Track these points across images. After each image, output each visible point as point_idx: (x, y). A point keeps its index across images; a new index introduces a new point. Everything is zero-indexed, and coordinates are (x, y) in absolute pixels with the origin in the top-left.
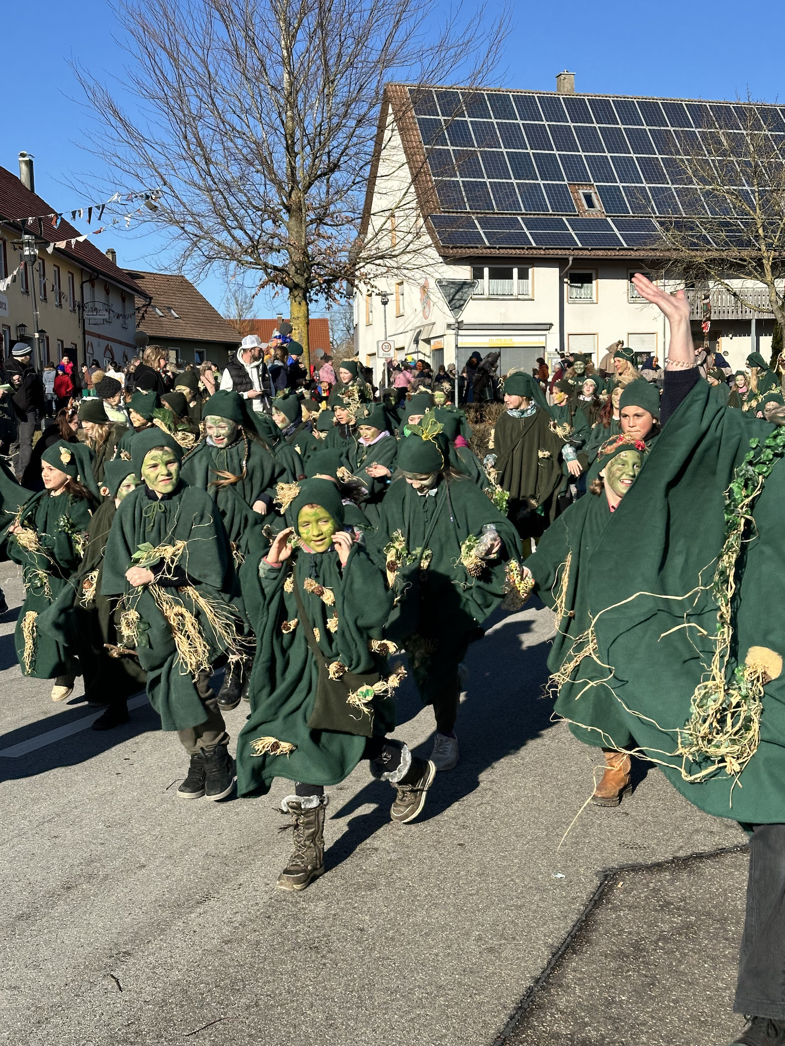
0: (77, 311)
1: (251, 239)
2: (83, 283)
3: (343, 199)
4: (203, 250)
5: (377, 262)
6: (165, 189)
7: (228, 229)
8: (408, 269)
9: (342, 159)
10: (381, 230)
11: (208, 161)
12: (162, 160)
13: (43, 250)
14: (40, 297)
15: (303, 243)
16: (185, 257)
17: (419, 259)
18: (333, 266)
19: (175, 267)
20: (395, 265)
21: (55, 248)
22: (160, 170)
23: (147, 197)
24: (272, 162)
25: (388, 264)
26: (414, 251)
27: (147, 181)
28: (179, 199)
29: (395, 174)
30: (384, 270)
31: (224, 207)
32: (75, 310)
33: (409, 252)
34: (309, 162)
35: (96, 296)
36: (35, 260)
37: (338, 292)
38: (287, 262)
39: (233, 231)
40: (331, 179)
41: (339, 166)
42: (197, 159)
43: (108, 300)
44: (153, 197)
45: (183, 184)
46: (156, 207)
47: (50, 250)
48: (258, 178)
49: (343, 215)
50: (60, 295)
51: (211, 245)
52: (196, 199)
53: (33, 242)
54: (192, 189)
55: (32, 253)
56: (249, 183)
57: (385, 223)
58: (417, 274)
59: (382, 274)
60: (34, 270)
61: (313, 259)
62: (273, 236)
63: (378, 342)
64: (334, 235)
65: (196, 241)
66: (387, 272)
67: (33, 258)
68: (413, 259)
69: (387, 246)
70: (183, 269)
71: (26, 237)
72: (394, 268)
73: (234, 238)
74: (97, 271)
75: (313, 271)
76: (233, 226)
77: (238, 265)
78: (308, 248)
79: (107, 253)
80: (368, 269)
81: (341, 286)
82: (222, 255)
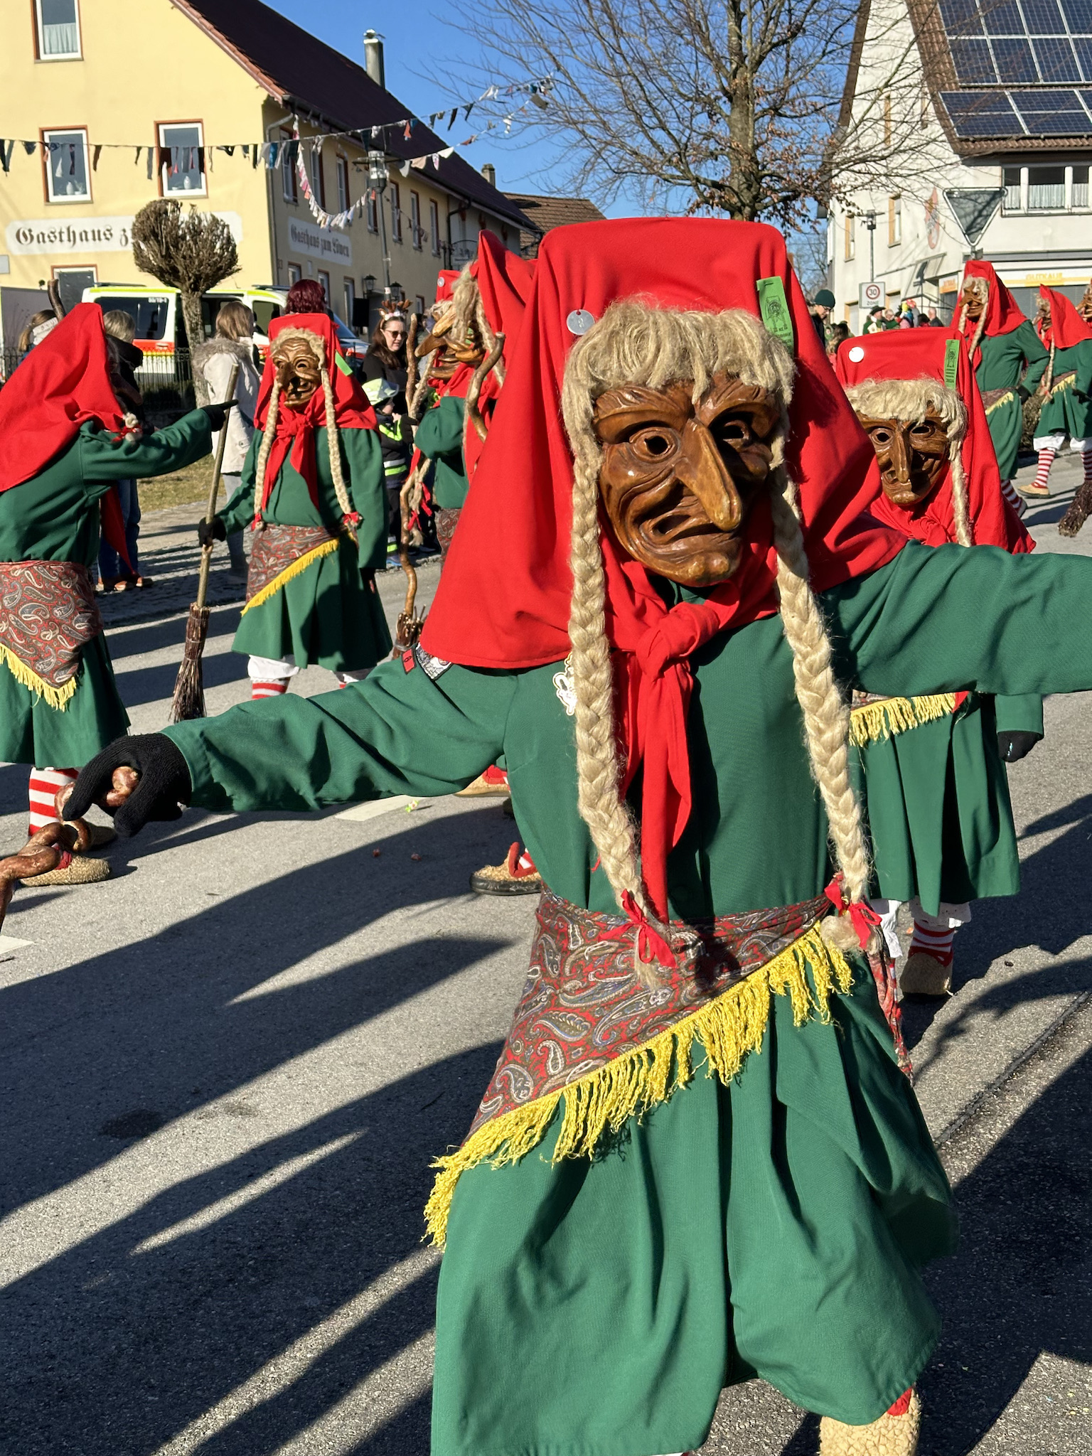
0: (442, 255)
1: (677, 142)
2: (450, 214)
3: (809, 77)
4: (610, 161)
5: (857, 168)
6: (559, 76)
7: (645, 130)
8: (901, 176)
9: (808, 18)
10: (862, 120)
11: (617, 32)
12: (555, 35)
13: (395, 170)
14: (392, 237)
15: (750, 146)
16: (585, 173)
17: (919, 161)
18: (793, 176)
19: (572, 188)
20: (883, 170)
21: (411, 167)
22: (552, 49)
23: (534, 89)
24: (707, 29)
25: (873, 171)
26: (911, 149)
27: (535, 66)
28: (578, 90)
29: (885, 37)
30: (867, 178)
31: (640, 98)
32: (439, 254)
33: (904, 151)
34: (760, 25)
35: (467, 232)
36: (385, 185)
37: (799, 214)
38: (728, 173)
39: (651, 133)
40: (792, 49)
41: (804, 31)
42: (603, 30)
44: (543, 88)
45: (583, 69)
46: (547, 104)
47: (405, 171)
48: (686, 53)
49: (808, 100)
50: (420, 233)
51: (621, 153)
52: (600, 88)
53: (382, 160)
54: (594, 74)
55: (381, 176)
56: (675, 61)
57: (868, 110)
58: (913, 182)
59: (863, 185)
60: (384, 200)
61: (764, 167)
62: (708, 136)
63: (861, 285)
64: (795, 131)
65: (601, 149)
66: (871, 181)
67: (383, 183)
68: (910, 161)
69: (870, 144)
70: (584, 188)
71: (373, 154)
72: (880, 175)
73: (653, 142)
74: (468, 198)
75: (764, 185)
76: (652, 125)
77: (658, 181)
78: (758, 152)
79: (483, 171)
80: (843, 178)
81: (804, 206)
82: (638, 166)
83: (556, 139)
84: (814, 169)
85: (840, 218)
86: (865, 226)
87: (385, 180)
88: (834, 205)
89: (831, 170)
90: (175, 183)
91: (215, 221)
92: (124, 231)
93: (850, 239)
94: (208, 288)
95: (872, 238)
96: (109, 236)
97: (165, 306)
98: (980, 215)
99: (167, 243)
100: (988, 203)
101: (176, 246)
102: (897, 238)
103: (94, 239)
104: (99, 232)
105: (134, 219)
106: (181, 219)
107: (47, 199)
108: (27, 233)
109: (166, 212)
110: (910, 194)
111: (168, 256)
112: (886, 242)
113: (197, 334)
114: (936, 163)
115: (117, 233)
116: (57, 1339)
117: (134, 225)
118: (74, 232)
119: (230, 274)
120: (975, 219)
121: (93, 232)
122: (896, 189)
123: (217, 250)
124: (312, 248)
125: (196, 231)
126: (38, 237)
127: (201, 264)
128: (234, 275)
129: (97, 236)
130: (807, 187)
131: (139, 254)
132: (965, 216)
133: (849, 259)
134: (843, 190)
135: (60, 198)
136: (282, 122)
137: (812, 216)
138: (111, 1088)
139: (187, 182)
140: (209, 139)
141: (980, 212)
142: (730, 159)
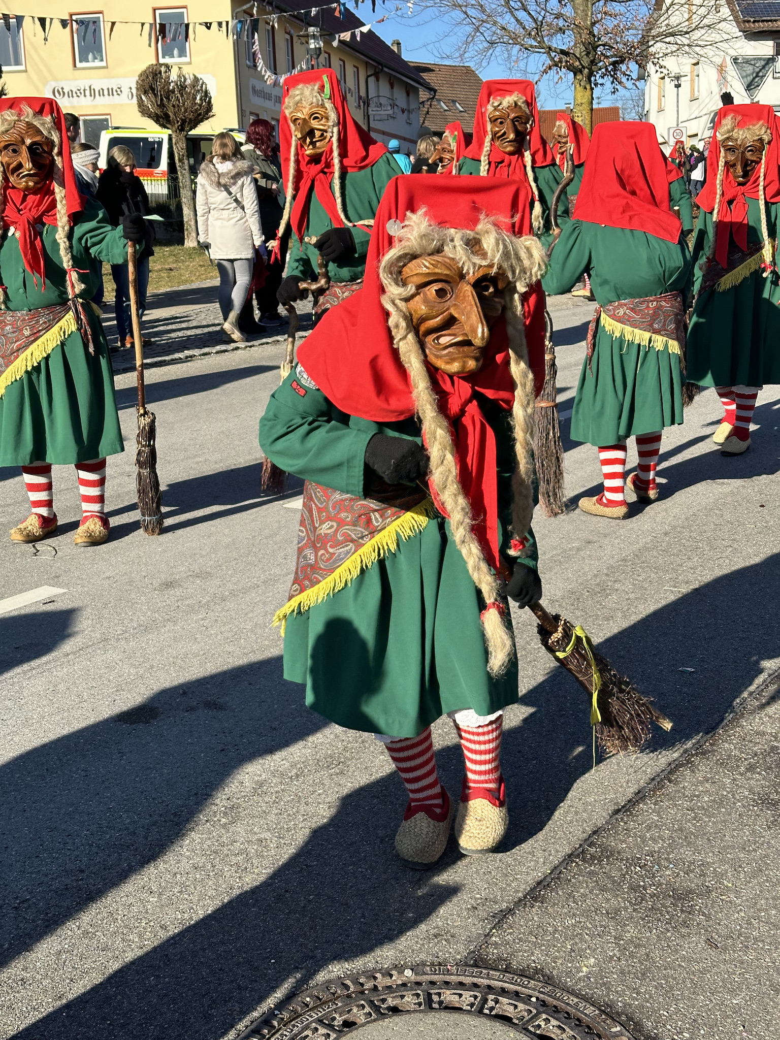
0: (362, 107)
1: (535, 21)
2: (368, 77)
4: (485, 34)
5: (667, 40)
7: (511, 11)
8: (700, 46)
10: (671, 4)
13: (328, 43)
15: (589, 23)
16: (467, 43)
17: (713, 35)
18: (621, 46)
19: (457, 55)
20: (686, 42)
21: (340, 41)
25: (679, 42)
26: (708, 26)
30: (674, 48)
32: (360, 106)
33: (703, 27)
35: (380, 90)
36: (320, 53)
37: (625, 74)
38: (572, 44)
39: (516, 13)
43: (392, 94)
47: (335, 44)
51: (494, 29)
53: (318, 34)
55: (317, 46)
58: (710, 51)
59: (672, 52)
61: (599, 39)
62: (558, 16)
63: (669, 129)
64: (622, 12)
65: (479, 26)
66: (678, 50)
67: (318, 51)
68: (706, 35)
69: (678, 22)
70: (466, 55)
71: (311, 29)
72: (684, 45)
73: (517, 20)
74: (381, 65)
75: (599, 53)
76: (517, 7)
77: (521, 50)
78: (594, 28)
79: (392, 45)
80: (657, 48)
81: (628, 68)
82: (506, 39)
83: (446, 18)
84: (636, 40)
85: (655, 77)
86: (673, 83)
87: (320, 48)
88: (651, 68)
89: (648, 42)
90: (168, 52)
91: (196, 79)
92: (131, 88)
93: (662, 96)
94: (191, 130)
95: (678, 94)
96: (119, 92)
97: (160, 143)
98: (757, 76)
99: (161, 95)
100: (764, 67)
101: (168, 98)
102: (696, 94)
103: (109, 95)
104: (112, 89)
105: (137, 78)
106: (171, 78)
107: (75, 66)
108: (60, 90)
109: (160, 73)
110: (706, 59)
111: (162, 105)
112: (689, 97)
113: (183, 163)
114: (726, 37)
115: (126, 91)
116: (86, 859)
117: (137, 82)
118: (94, 90)
119: (207, 119)
120: (754, 79)
121: (108, 89)
122: (696, 56)
123: (198, 101)
124: (267, 101)
125: (182, 87)
126: (68, 93)
127: (186, 111)
128: (210, 119)
129: (111, 92)
130: (631, 54)
131: (141, 104)
132: (746, 76)
133: (660, 110)
134: (657, 56)
135: (84, 65)
136: (245, 7)
137: (635, 76)
138: (123, 690)
139: (176, 52)
140: (193, 17)
141: (758, 73)
142: (574, 33)
